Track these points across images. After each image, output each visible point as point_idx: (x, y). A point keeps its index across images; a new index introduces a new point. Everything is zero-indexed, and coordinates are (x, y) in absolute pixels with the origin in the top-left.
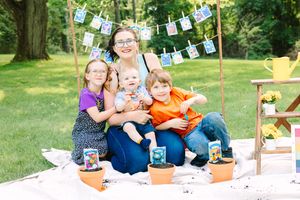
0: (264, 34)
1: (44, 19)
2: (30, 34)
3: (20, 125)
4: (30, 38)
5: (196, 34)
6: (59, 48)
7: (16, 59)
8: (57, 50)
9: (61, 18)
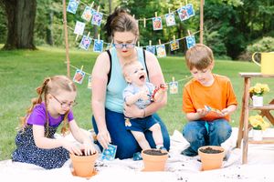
0: (221, 38)
1: (32, 14)
2: (19, 26)
3: (10, 106)
4: (19, 30)
5: (163, 36)
6: (44, 41)
7: (6, 48)
8: (42, 43)
9: (47, 15)
